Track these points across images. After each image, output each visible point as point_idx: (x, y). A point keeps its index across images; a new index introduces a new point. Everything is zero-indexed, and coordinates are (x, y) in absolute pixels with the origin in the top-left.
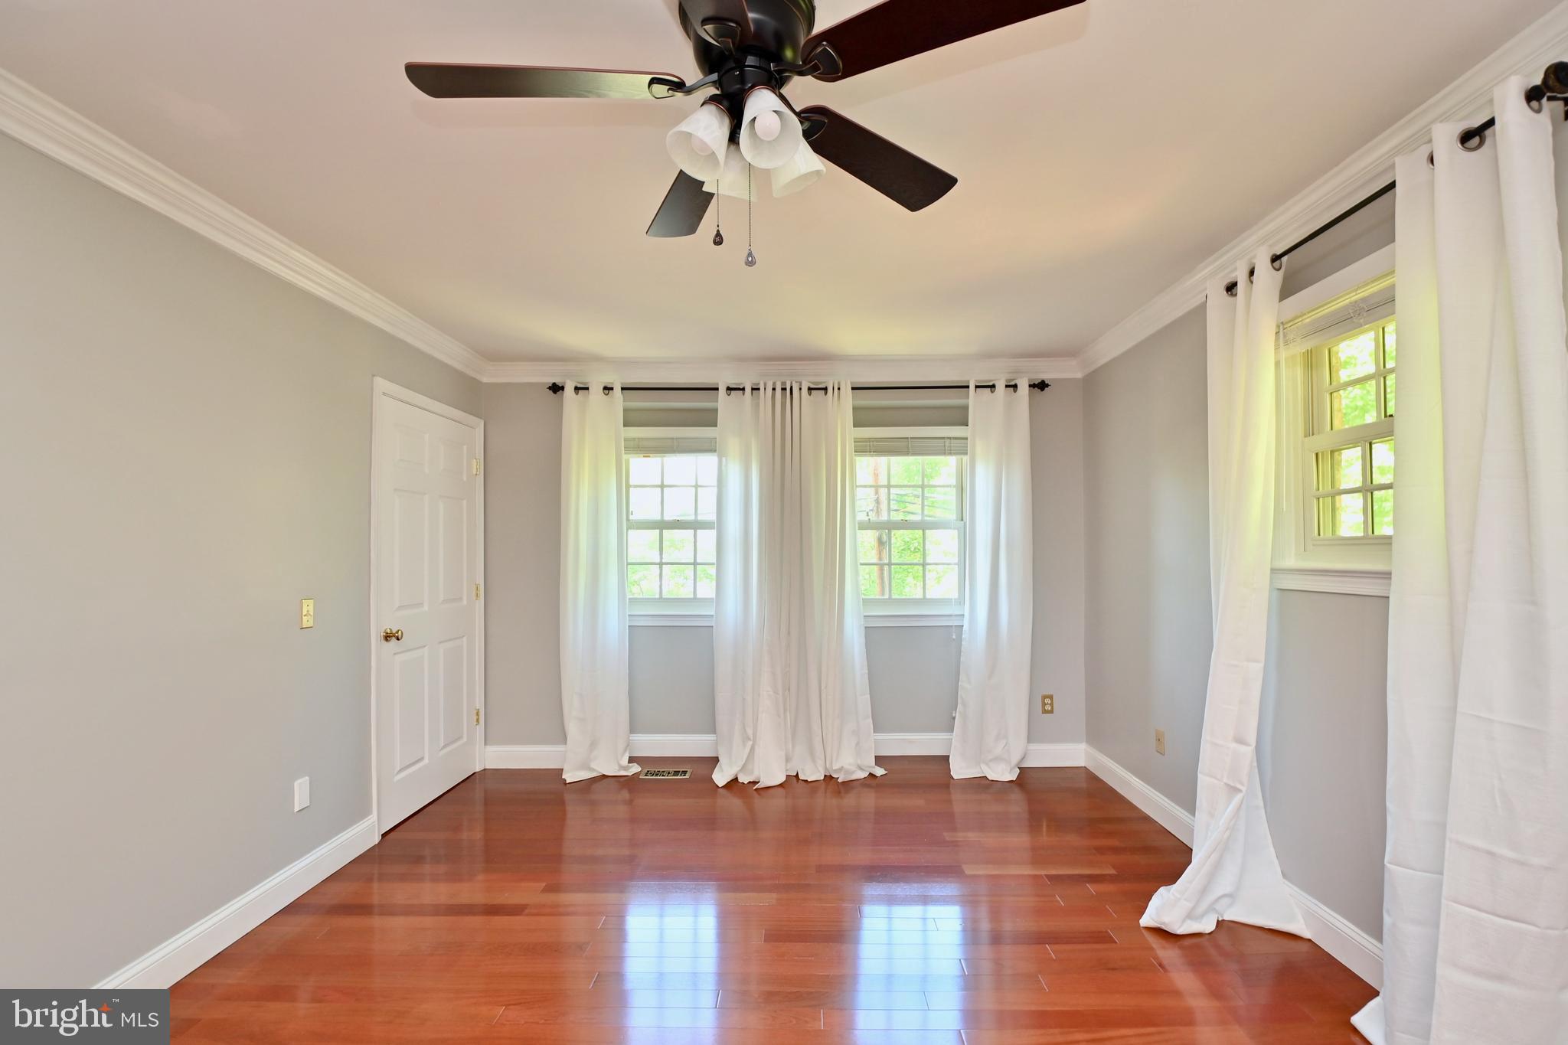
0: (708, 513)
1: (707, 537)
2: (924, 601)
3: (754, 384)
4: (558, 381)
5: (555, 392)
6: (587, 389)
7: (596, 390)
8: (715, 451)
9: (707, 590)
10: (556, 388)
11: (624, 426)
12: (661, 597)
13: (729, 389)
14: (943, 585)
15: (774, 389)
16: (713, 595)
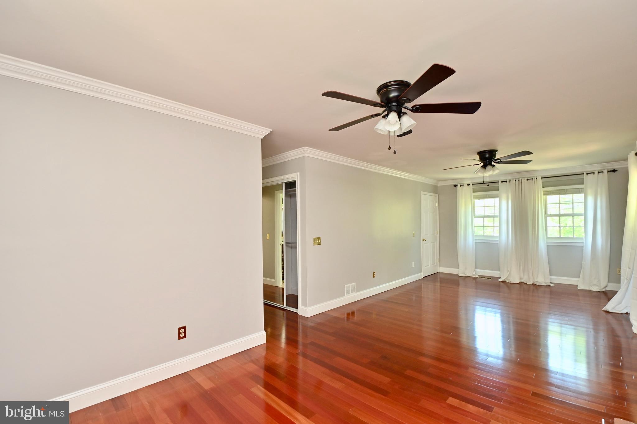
0: (497, 214)
1: (497, 219)
2: (573, 238)
3: (510, 179)
4: (456, 183)
5: (455, 187)
6: (463, 185)
7: (465, 185)
8: (498, 197)
9: (497, 234)
10: (455, 186)
11: (473, 192)
12: (484, 235)
13: (502, 182)
14: (579, 233)
15: (516, 180)
16: (498, 235)
